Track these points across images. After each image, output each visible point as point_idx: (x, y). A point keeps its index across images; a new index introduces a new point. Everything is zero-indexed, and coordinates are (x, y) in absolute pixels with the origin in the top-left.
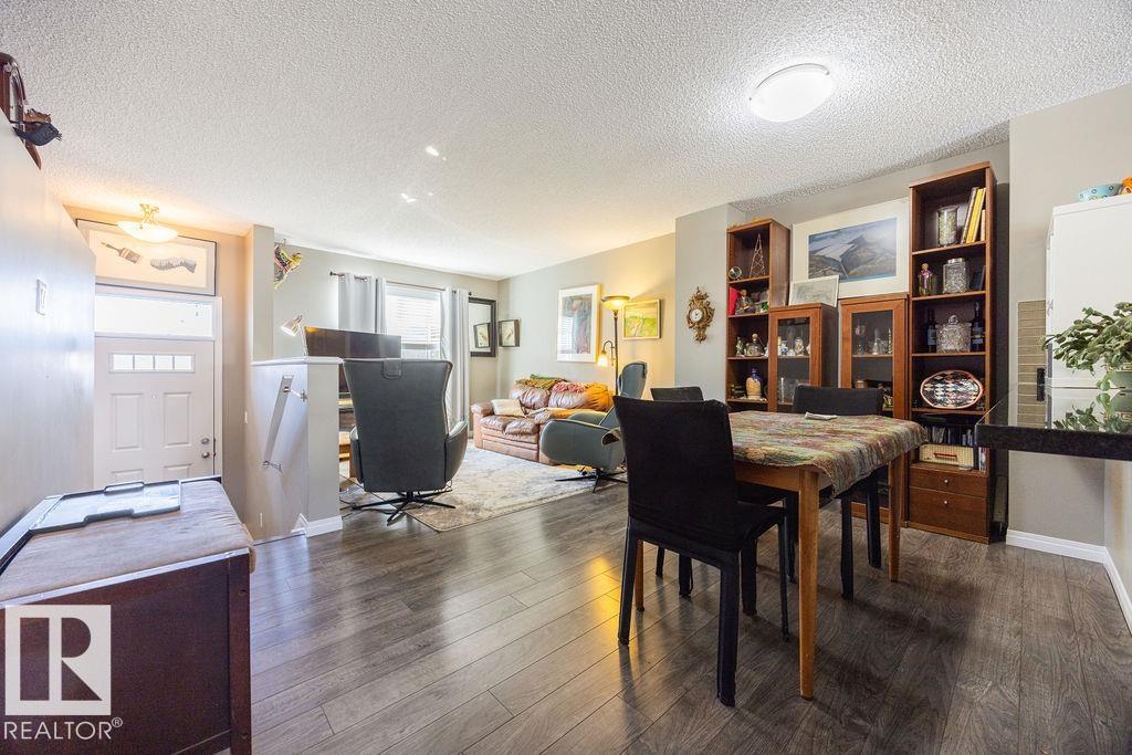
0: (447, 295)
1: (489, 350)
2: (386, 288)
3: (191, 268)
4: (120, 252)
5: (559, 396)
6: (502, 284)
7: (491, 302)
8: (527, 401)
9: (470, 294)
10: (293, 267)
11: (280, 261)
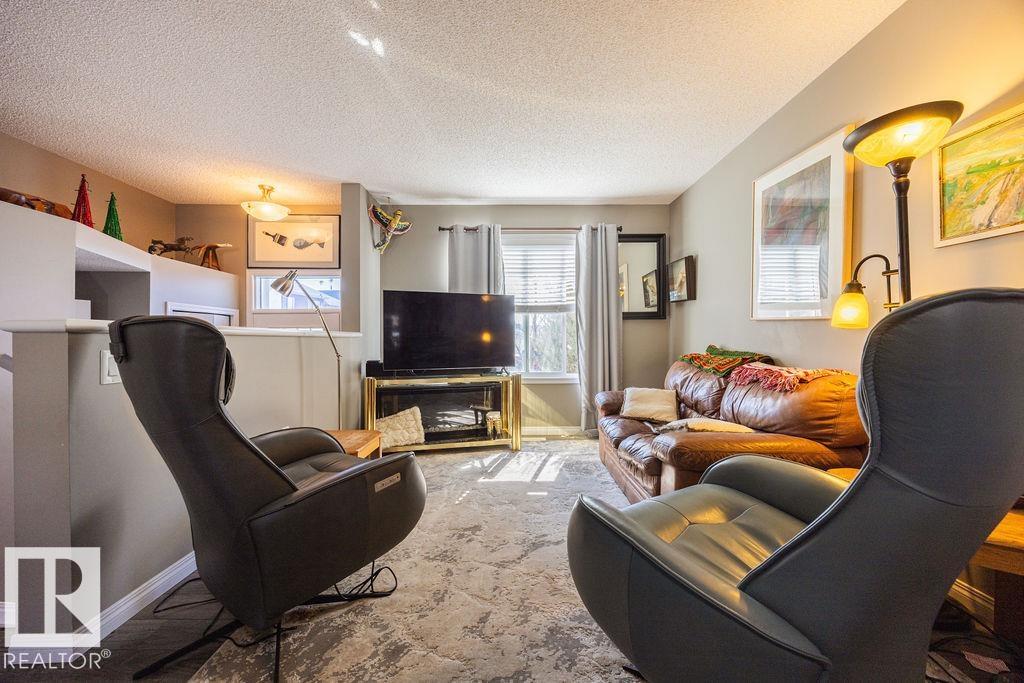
0: (583, 237)
1: (655, 310)
2: (501, 238)
3: (322, 245)
4: (274, 237)
5: (740, 392)
6: (673, 207)
7: (658, 238)
8: (686, 393)
9: (620, 229)
10: (394, 226)
11: (380, 221)
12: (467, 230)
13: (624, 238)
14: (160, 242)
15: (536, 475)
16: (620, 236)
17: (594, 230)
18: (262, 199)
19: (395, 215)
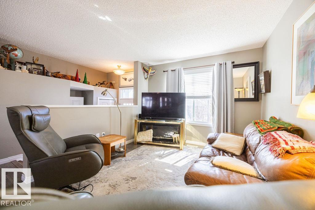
1: (253, 97)
2: (183, 72)
4: (124, 79)
7: (256, 64)
9: (234, 62)
10: (150, 72)
11: (146, 71)
12: (172, 71)
13: (235, 66)
14: (100, 83)
15: (175, 163)
16: (234, 66)
17: (221, 64)
18: (118, 69)
19: (149, 69)
